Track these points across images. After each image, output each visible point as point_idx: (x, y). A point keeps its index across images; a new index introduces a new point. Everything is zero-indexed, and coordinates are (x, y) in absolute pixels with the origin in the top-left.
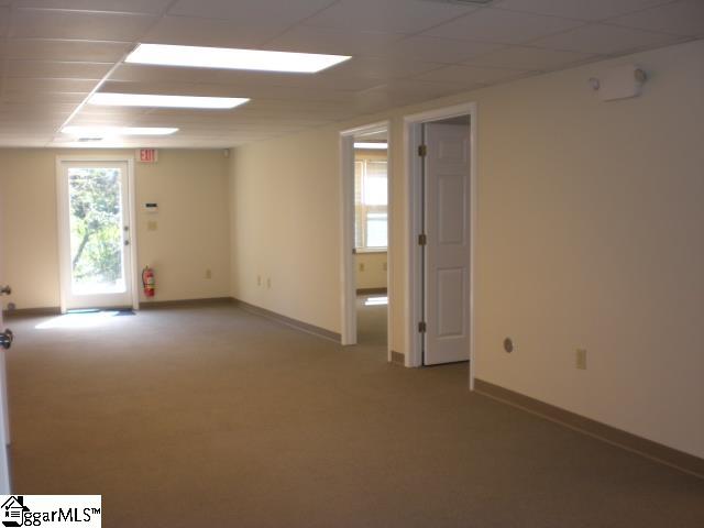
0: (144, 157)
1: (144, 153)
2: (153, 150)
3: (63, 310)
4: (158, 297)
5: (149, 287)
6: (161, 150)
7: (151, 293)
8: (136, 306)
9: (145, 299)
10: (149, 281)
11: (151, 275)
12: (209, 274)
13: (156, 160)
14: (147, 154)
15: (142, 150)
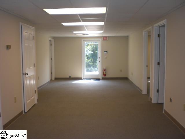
0: (104, 39)
1: (104, 38)
2: (107, 37)
3: (83, 78)
4: (107, 76)
5: (104, 74)
6: (109, 37)
7: (105, 75)
8: (101, 78)
9: (103, 77)
10: (104, 72)
11: (105, 70)
12: (121, 71)
13: (107, 40)
14: (105, 38)
15: (104, 37)
